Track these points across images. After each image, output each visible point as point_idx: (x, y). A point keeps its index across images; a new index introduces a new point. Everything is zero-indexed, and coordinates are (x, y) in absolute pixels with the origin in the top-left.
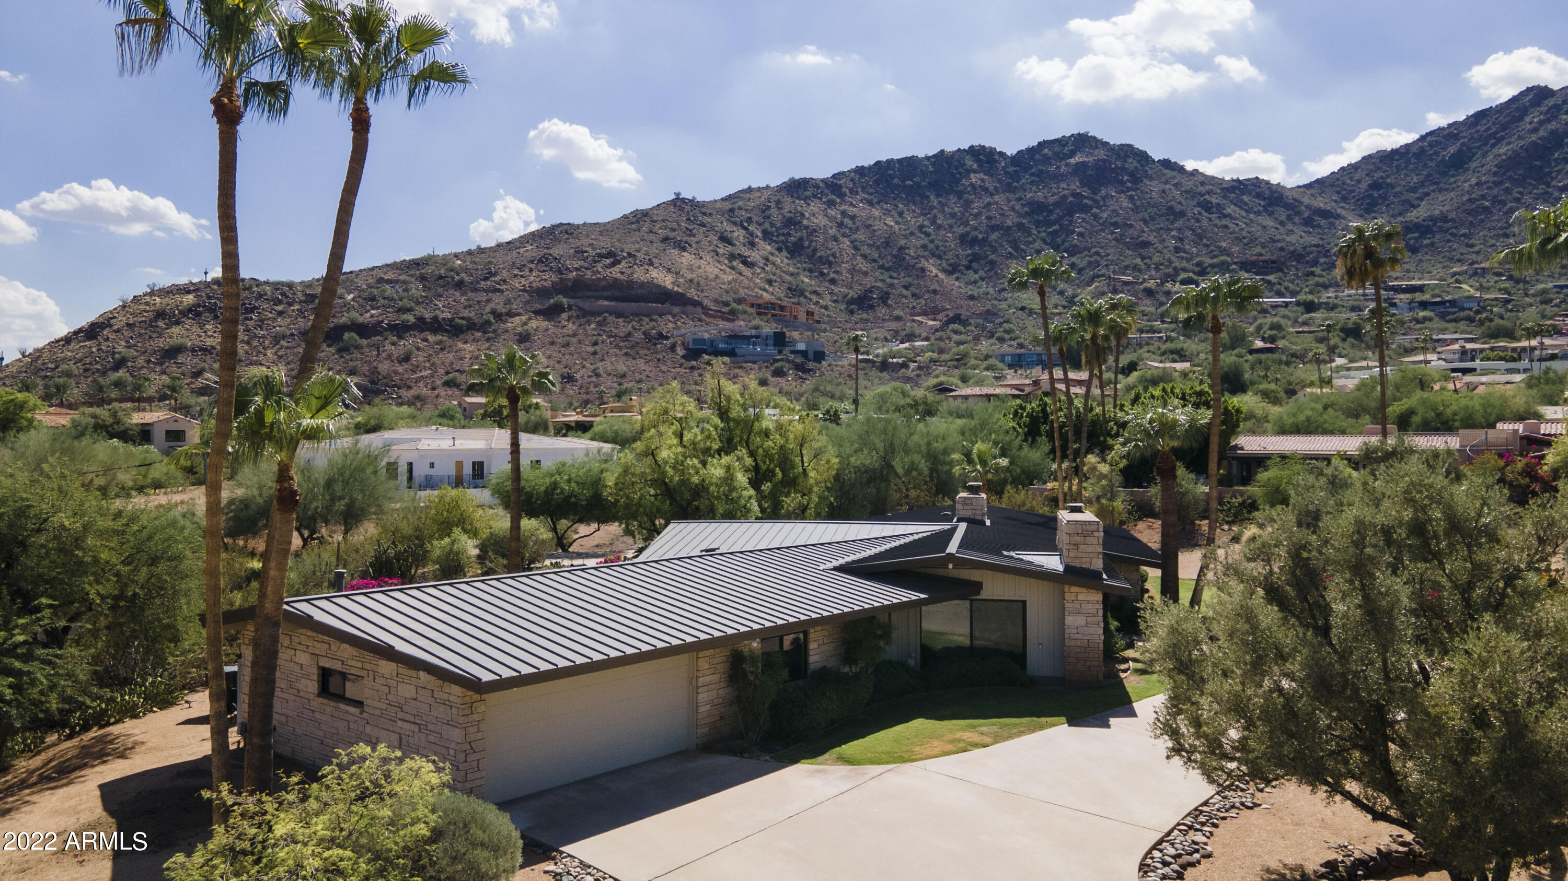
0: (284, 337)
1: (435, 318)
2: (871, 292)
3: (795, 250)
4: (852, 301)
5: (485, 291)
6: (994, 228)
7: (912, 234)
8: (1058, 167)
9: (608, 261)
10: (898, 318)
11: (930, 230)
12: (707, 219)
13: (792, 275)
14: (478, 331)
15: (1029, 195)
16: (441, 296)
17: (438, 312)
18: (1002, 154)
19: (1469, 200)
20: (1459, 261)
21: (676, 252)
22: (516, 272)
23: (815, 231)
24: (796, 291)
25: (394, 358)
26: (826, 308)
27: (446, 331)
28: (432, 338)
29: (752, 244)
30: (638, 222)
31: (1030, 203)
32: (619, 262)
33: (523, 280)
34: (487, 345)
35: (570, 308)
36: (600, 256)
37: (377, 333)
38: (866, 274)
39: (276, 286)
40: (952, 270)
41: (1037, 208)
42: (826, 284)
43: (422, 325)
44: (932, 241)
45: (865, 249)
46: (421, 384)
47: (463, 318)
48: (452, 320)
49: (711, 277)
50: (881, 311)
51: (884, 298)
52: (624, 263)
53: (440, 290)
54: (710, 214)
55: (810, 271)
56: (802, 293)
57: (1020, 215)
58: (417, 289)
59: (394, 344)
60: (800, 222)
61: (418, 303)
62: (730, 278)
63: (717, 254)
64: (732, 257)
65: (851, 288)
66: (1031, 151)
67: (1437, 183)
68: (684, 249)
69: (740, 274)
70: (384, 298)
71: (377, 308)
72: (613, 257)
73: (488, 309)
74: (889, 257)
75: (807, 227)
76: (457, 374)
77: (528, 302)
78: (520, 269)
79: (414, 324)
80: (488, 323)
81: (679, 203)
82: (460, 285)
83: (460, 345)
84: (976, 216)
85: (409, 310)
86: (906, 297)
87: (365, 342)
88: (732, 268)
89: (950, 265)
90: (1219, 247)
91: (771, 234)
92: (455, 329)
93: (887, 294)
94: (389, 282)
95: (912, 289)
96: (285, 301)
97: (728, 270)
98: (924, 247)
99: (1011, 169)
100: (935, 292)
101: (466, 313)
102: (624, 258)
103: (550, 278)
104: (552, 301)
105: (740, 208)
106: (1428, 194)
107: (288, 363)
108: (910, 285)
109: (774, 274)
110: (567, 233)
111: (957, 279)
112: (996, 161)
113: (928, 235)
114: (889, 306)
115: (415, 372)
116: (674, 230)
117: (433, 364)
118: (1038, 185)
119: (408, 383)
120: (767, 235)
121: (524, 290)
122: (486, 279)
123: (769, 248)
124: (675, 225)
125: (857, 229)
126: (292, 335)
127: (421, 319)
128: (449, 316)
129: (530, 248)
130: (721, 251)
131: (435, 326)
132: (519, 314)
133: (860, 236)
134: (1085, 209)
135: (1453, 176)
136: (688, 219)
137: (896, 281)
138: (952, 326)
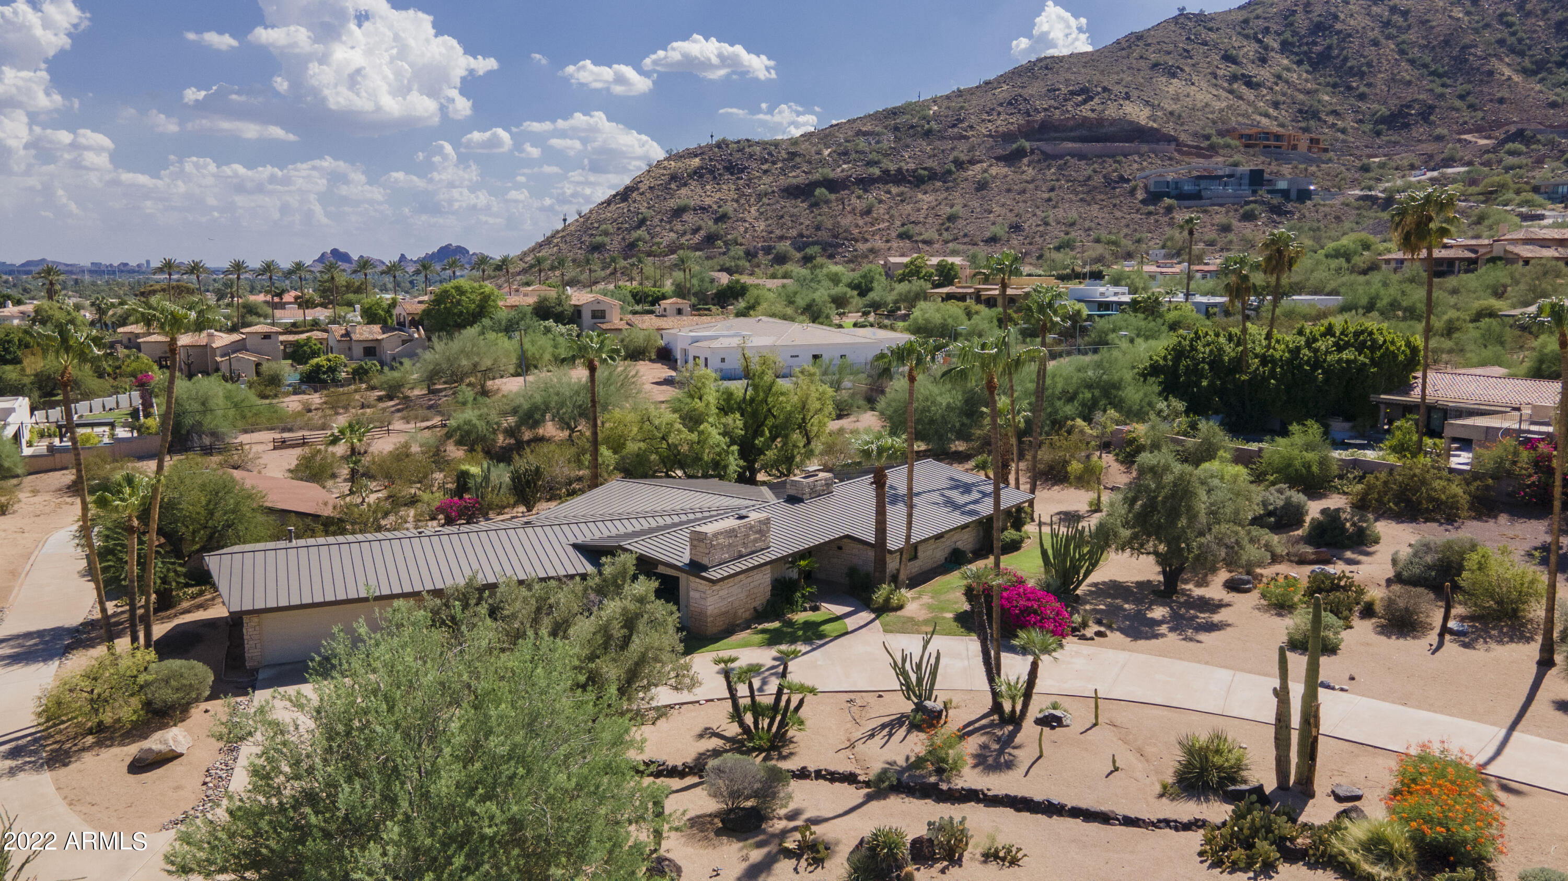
0: (766, 194)
1: (899, 170)
2: (1409, 107)
3: (1319, 62)
4: (1383, 120)
5: (951, 139)
7: (1487, 26)
9: (1080, 98)
10: (1439, 138)
11: (1515, 18)
12: (1213, 36)
13: (1308, 92)
14: (939, 180)
16: (908, 146)
17: (903, 164)
21: (1164, 79)
22: (985, 116)
23: (1350, 35)
24: (1309, 114)
25: (857, 211)
26: (1343, 131)
27: (909, 182)
28: (895, 190)
29: (1263, 60)
30: (1130, 47)
32: (1092, 99)
33: (989, 125)
34: (946, 194)
35: (1032, 152)
36: (1072, 93)
37: (845, 187)
38: (1409, 83)
39: (764, 144)
40: (1536, 70)
42: (1352, 101)
43: (888, 178)
44: (1514, 34)
45: (1415, 52)
46: (877, 237)
47: (925, 169)
48: (915, 171)
49: (1199, 105)
50: (1419, 131)
51: (1426, 114)
52: (1096, 100)
53: (909, 140)
54: (1218, 29)
55: (1335, 86)
56: (1315, 115)
58: (888, 140)
59: (859, 197)
60: (1332, 26)
61: (886, 155)
62: (1224, 104)
63: (1216, 78)
64: (1234, 78)
65: (1385, 103)
68: (1174, 75)
69: (1240, 98)
70: (857, 152)
71: (849, 163)
72: (1086, 94)
73: (951, 158)
74: (1446, 60)
75: (1339, 32)
76: (911, 226)
77: (992, 147)
78: (988, 113)
79: (879, 177)
80: (949, 172)
81: (1182, 19)
82: (928, 134)
83: (920, 196)
85: (876, 163)
86: (1457, 110)
87: (833, 197)
88: (1231, 92)
89: (1535, 63)
91: (1292, 44)
92: (917, 180)
93: (1432, 108)
94: (865, 134)
95: (1470, 99)
96: (771, 159)
97: (1224, 94)
98: (1501, 42)
100: (1501, 101)
101: (929, 163)
102: (1099, 93)
103: (1018, 120)
104: (1014, 146)
105: (1258, 17)
107: (767, 220)
108: (1468, 93)
109: (1284, 94)
110: (1047, 68)
111: (1541, 81)
113: (1509, 25)
114: (1431, 124)
115: (873, 225)
116: (1169, 53)
117: (892, 217)
119: (866, 236)
120: (1286, 47)
121: (990, 136)
122: (954, 126)
123: (1286, 62)
124: (1171, 47)
125: (1409, 27)
126: (773, 192)
127: (886, 172)
128: (912, 166)
129: (1005, 87)
130: (1220, 73)
131: (899, 178)
132: (981, 161)
133: (1412, 36)
136: (1188, 39)
137: (1449, 90)
138: (1510, 146)
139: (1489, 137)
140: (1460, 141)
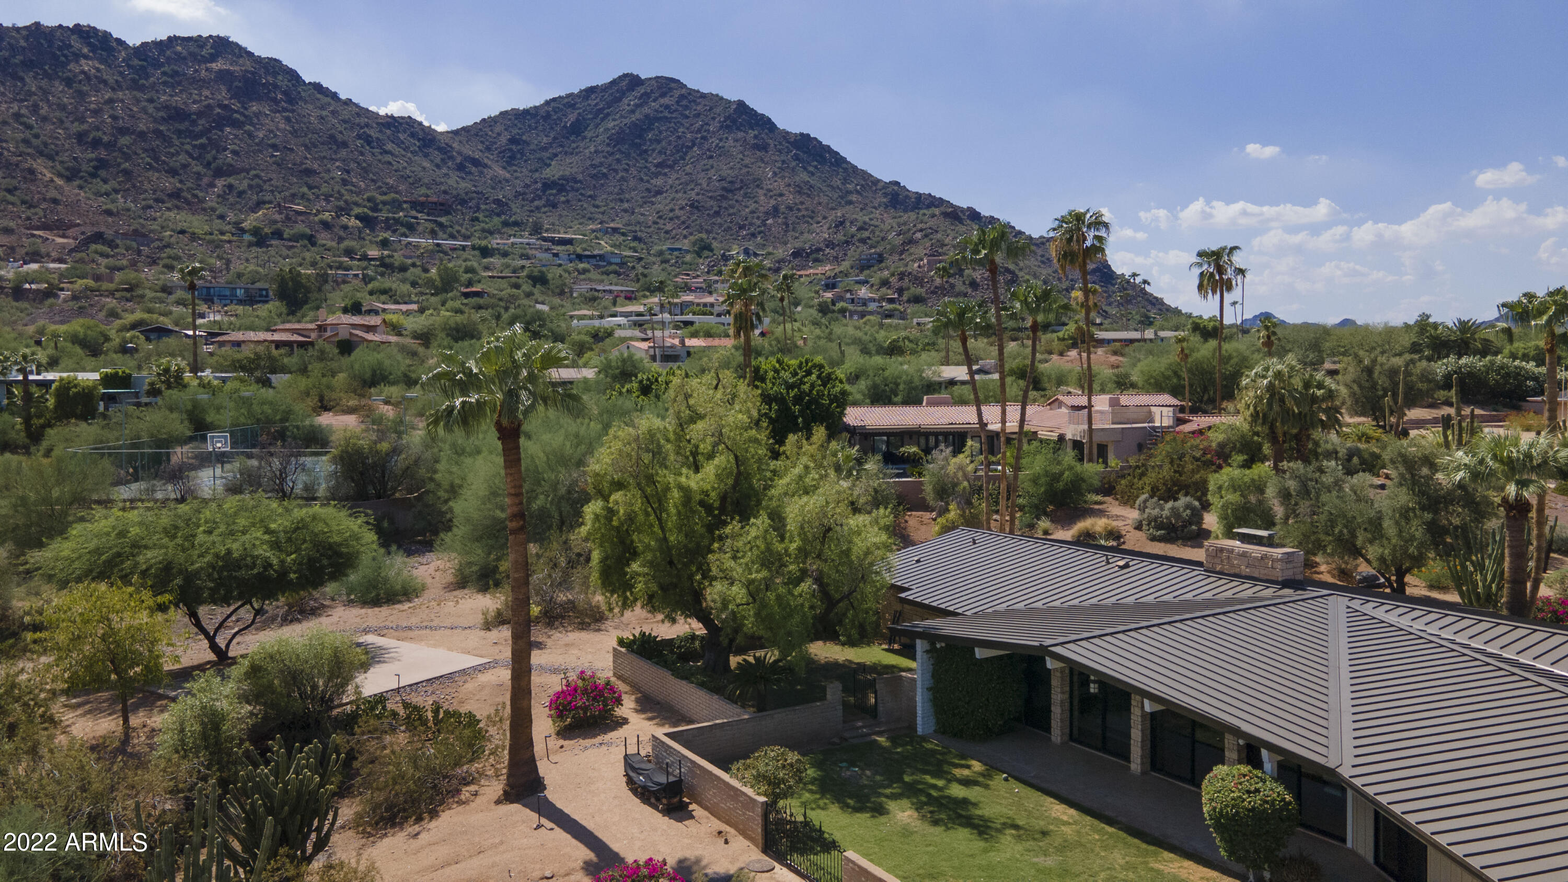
6: (123, 131)
8: (196, 71)
10: (8, 231)
11: (32, 120)
15: (163, 98)
18: (120, 42)
19: (592, 165)
20: (590, 219)
31: (166, 107)
40: (71, 175)
41: (177, 115)
44: (37, 136)
57: (155, 121)
66: (158, 44)
67: (561, 146)
84: (96, 112)
86: (13, 204)
89: (67, 169)
90: (387, 184)
95: (20, 194)
98: (26, 142)
99: (136, 62)
100: (55, 201)
106: (556, 155)
108: (16, 188)
111: (81, 187)
112: (113, 49)
113: (28, 126)
118: (173, 87)
134: (236, 124)
135: (574, 142)
138: (93, 247)
139: (64, 236)
140: (33, 236)
